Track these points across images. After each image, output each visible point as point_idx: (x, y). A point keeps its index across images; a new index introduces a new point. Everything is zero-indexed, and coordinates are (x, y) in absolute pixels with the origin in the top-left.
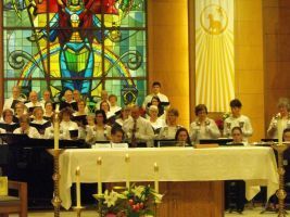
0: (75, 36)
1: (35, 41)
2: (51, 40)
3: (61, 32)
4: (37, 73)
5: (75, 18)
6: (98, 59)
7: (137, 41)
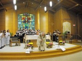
0: (26, 22)
2: (24, 23)
3: (25, 22)
4: (22, 27)
5: (26, 20)
6: (29, 25)
7: (34, 23)
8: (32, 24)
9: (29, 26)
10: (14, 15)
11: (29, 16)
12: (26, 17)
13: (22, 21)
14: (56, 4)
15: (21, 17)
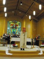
0: (14, 28)
1: (10, 28)
3: (13, 28)
5: (14, 26)
10: (5, 22)
11: (17, 23)
13: (11, 26)
14: (39, 13)
15: (10, 23)
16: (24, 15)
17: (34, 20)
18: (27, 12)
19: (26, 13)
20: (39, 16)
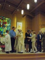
8: (8, 29)
9: (4, 32)
11: (5, 19)
12: (2, 21)
14: (34, 7)
16: (15, 9)
17: (28, 15)
18: (19, 5)
19: (17, 6)
20: (35, 10)
